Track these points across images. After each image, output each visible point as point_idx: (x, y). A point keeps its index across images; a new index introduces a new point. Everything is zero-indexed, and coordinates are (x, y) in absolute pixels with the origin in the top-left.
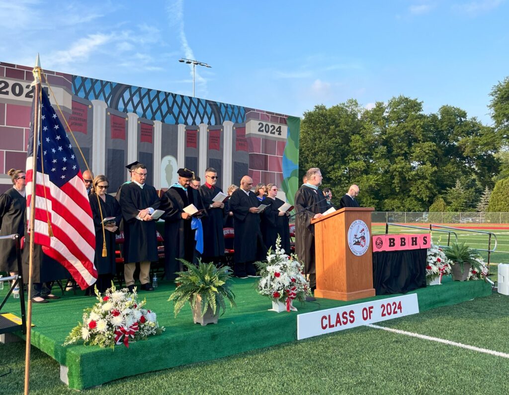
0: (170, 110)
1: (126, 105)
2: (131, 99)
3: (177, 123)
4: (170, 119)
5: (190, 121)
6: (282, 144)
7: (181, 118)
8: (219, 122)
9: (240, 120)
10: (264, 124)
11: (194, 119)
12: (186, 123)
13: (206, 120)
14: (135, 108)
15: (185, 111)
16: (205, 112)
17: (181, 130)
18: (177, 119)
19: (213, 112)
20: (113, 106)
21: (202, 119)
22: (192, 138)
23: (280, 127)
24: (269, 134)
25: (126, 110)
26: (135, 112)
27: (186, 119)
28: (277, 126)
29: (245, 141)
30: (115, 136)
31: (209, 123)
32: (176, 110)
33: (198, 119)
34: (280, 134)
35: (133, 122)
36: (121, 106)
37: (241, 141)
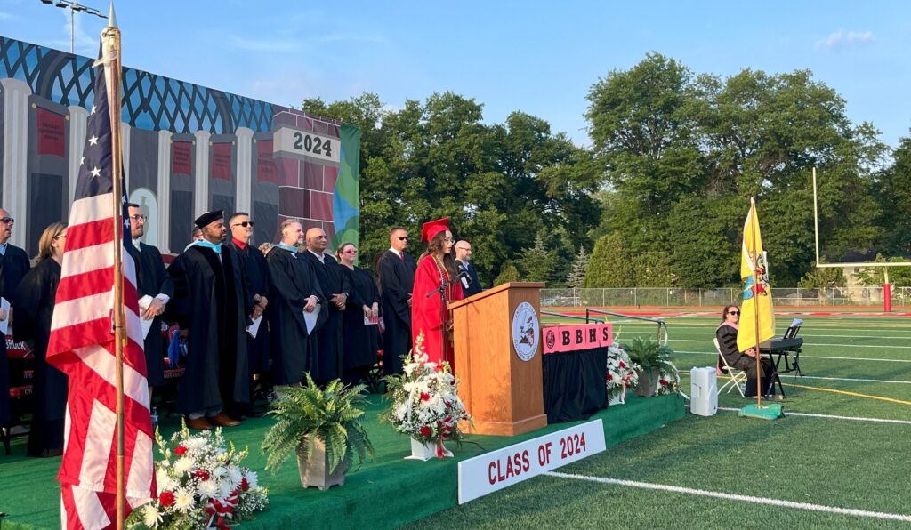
0: (145, 105)
1: (66, 91)
2: (75, 81)
3: (157, 129)
4: (144, 120)
5: (179, 124)
6: (334, 171)
7: (164, 119)
8: (229, 129)
9: (264, 127)
10: (304, 134)
11: (186, 121)
12: (172, 129)
13: (207, 123)
14: (83, 97)
15: (171, 106)
16: (206, 110)
17: (165, 140)
18: (157, 121)
19: (218, 110)
20: (42, 91)
21: (200, 121)
22: (183, 157)
23: (328, 142)
24: (311, 154)
25: (65, 101)
26: (82, 104)
27: (172, 121)
28: (324, 140)
29: (273, 164)
30: (44, 150)
31: (213, 130)
32: (155, 104)
33: (193, 123)
34: (328, 154)
35: (78, 119)
36: (57, 92)
37: (266, 162)
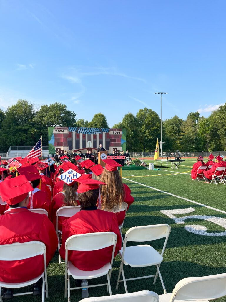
0: (89, 131)
1: (79, 132)
2: (80, 130)
3: (91, 134)
4: (89, 133)
5: (94, 133)
6: (121, 136)
7: (92, 133)
8: (102, 133)
9: (107, 131)
10: (115, 131)
11: (95, 133)
12: (93, 134)
13: (98, 132)
14: (81, 132)
15: (93, 131)
16: (98, 131)
17: (92, 135)
18: (91, 133)
19: (100, 130)
20: (77, 132)
21: (97, 132)
22: (95, 137)
23: (120, 132)
24: (116, 134)
25: (79, 133)
26: (81, 133)
27: (93, 133)
28: (119, 132)
29: (109, 136)
30: (77, 138)
31: (99, 133)
32: (91, 131)
33: (96, 133)
34: (120, 133)
35: (81, 135)
36: (78, 132)
37: (108, 136)
